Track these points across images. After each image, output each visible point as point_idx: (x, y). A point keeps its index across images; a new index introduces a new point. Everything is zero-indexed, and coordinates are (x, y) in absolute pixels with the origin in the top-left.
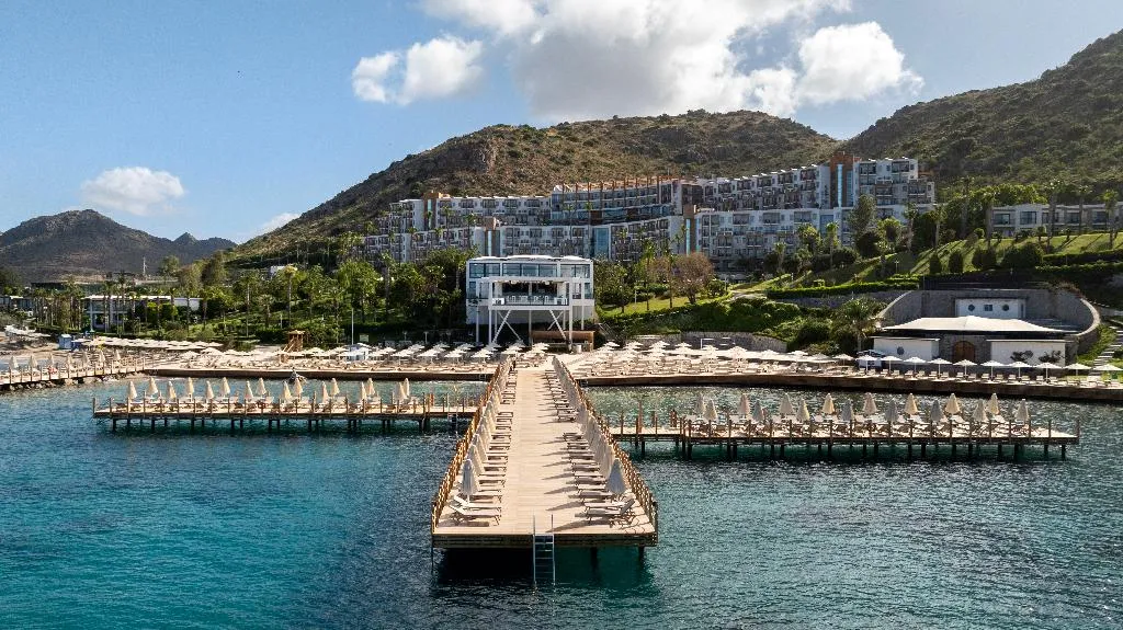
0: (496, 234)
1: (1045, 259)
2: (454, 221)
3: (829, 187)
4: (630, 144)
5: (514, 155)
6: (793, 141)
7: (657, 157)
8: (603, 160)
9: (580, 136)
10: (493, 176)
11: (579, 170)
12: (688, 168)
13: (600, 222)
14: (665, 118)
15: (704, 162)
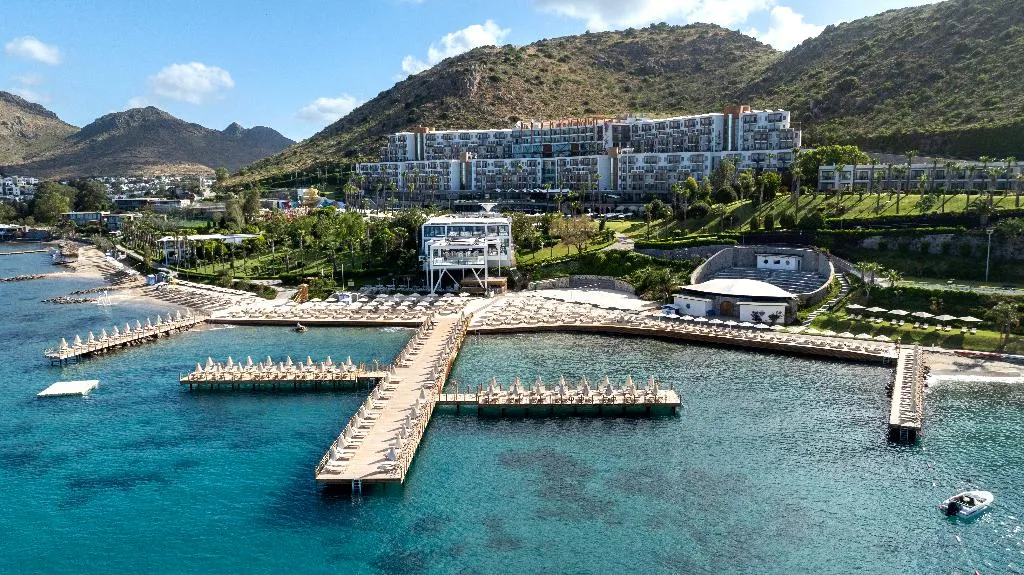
0: (468, 165)
1: (827, 222)
2: (439, 152)
3: (722, 132)
4: (597, 58)
5: (494, 79)
6: (738, 53)
7: (620, 70)
8: (573, 77)
9: (555, 53)
10: (476, 100)
11: (551, 89)
12: (645, 81)
13: (550, 156)
14: (630, 32)
15: (660, 74)
